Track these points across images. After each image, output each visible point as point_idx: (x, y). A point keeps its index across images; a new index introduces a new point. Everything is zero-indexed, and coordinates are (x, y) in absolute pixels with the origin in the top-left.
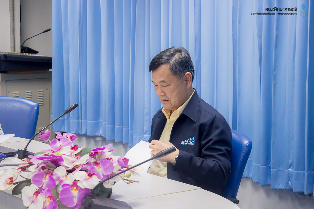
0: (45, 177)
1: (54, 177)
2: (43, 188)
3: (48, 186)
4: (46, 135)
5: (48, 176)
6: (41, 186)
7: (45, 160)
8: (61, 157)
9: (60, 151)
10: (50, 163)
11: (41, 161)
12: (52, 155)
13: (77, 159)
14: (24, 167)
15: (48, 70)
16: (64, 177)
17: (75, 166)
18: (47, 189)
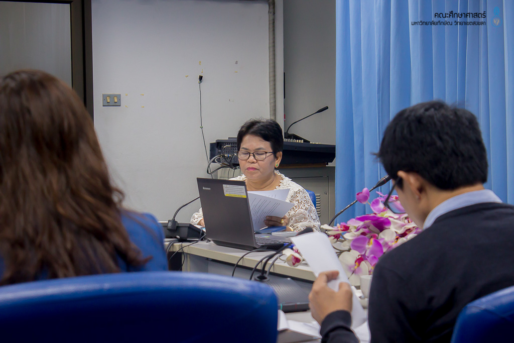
0: (369, 242)
1: (381, 242)
2: (367, 255)
3: (372, 252)
4: (365, 194)
5: (372, 240)
6: (363, 253)
7: (367, 221)
8: (387, 219)
9: (385, 212)
10: (372, 227)
11: (361, 223)
12: (374, 217)
13: (409, 222)
14: (337, 235)
15: (327, 164)
16: (392, 242)
17: (407, 230)
18: (372, 255)
